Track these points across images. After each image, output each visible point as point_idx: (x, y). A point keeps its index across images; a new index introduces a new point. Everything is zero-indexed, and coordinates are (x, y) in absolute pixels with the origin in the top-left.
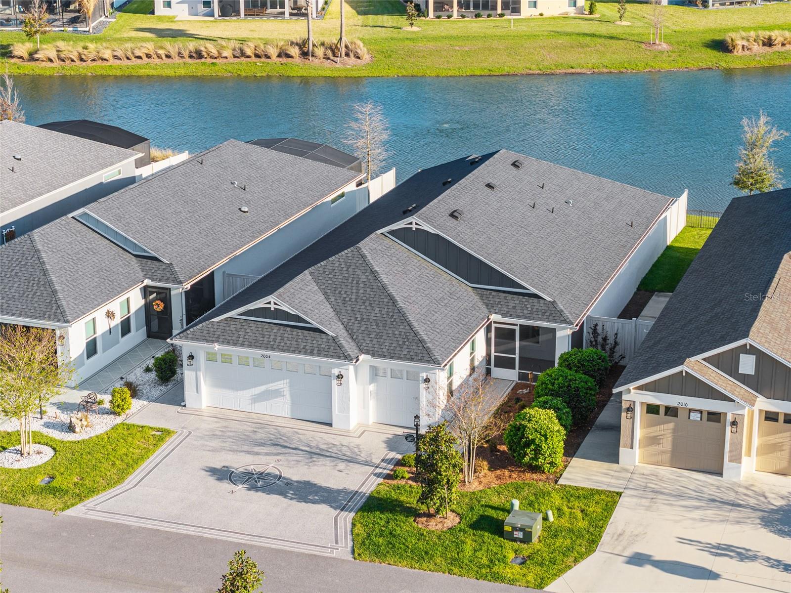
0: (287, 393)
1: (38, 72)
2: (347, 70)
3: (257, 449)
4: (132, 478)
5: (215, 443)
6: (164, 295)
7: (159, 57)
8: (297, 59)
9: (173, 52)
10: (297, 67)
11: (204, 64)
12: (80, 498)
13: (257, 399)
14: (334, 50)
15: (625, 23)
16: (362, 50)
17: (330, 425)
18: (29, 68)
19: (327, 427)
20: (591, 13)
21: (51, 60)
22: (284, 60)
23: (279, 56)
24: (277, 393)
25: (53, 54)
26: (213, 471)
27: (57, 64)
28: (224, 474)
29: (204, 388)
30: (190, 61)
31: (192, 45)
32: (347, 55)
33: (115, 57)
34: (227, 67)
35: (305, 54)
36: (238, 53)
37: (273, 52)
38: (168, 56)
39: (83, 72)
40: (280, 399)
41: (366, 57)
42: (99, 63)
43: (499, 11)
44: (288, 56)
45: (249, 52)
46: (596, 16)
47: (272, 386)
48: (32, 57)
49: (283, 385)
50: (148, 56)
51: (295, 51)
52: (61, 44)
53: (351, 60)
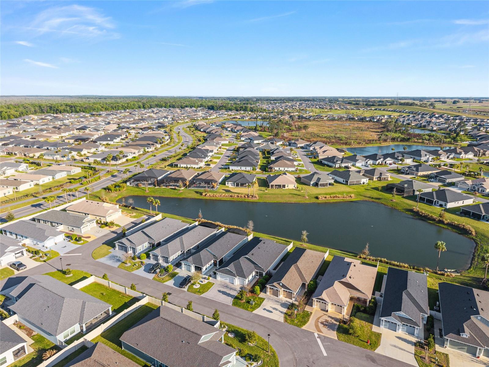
3: (224, 287)
4: (209, 291)
5: (219, 286)
9: (227, 196)
10: (247, 200)
11: (232, 198)
13: (225, 280)
14: (253, 196)
16: (257, 197)
17: (234, 284)
18: (205, 198)
21: (208, 196)
23: (244, 197)
24: (227, 279)
28: (219, 291)
29: (219, 278)
31: (231, 194)
33: (218, 196)
35: (248, 197)
36: (237, 196)
39: (213, 199)
42: (216, 197)
43: (281, 188)
45: (239, 196)
46: (298, 189)
48: (205, 195)
50: (223, 196)
51: (246, 196)
52: (210, 193)
53: (255, 198)
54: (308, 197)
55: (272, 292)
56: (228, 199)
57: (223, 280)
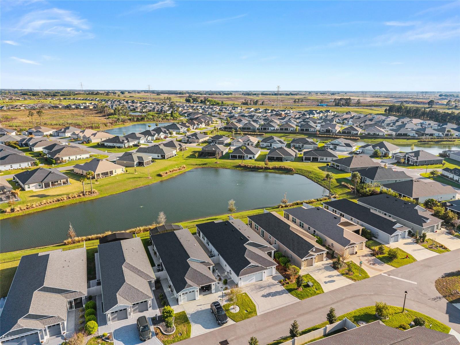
2: (95, 197)
4: (255, 304)
5: (254, 292)
7: (48, 203)
8: (82, 197)
9: (52, 201)
11: (61, 203)
12: (255, 311)
13: (249, 281)
14: (90, 192)
15: (136, 173)
16: (96, 191)
17: (262, 280)
18: (13, 215)
21: (18, 211)
22: (80, 197)
23: (78, 196)
25: (18, 209)
26: (262, 296)
27: (20, 211)
28: (264, 296)
29: (242, 283)
30: (56, 202)
31: (55, 199)
32: (93, 193)
33: (36, 206)
34: (67, 202)
35: (84, 195)
36: (68, 198)
37: (76, 196)
38: (50, 203)
39: (30, 212)
40: (254, 279)
41: (98, 193)
42: (32, 208)
43: (109, 175)
44: (80, 196)
45: (71, 197)
46: (128, 172)
48: (13, 210)
50: (45, 204)
51: (81, 194)
52: (20, 206)
53: (95, 194)
54: (151, 178)
55: (307, 264)
56: (57, 206)
57: (247, 283)
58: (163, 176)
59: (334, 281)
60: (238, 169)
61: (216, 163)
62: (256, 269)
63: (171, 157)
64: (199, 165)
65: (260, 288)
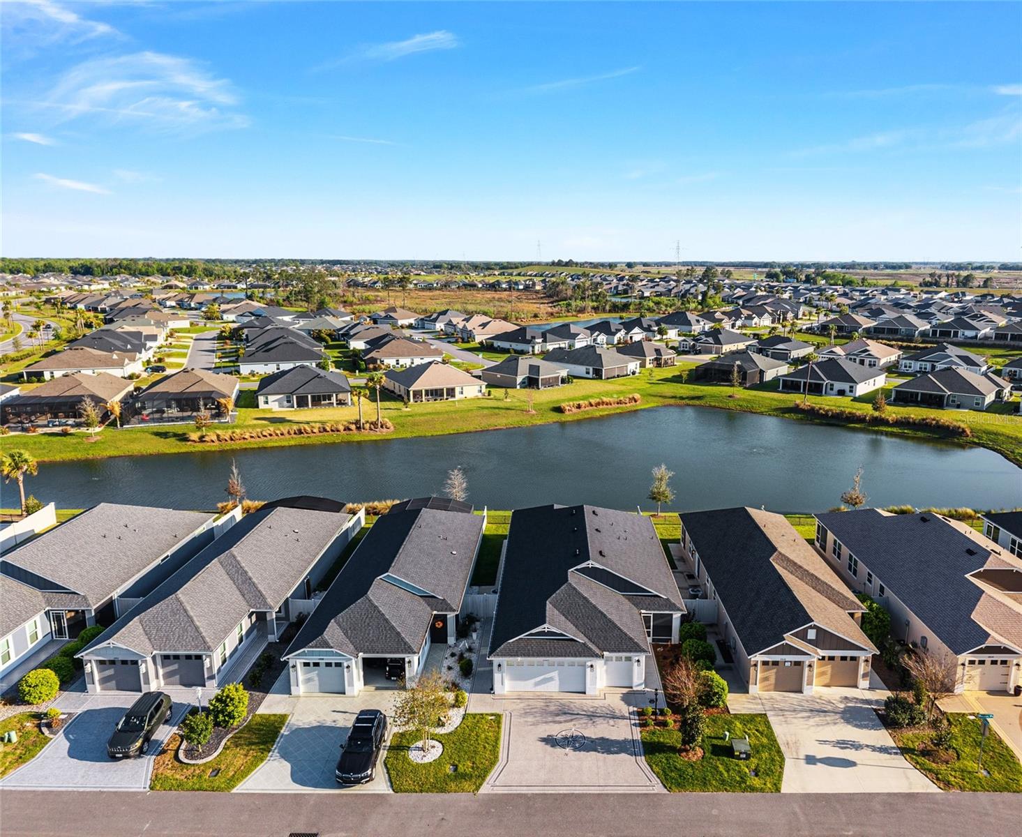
0: (557, 678)
1: (207, 449)
2: (384, 435)
3: (558, 719)
4: (502, 755)
5: (530, 719)
6: (444, 619)
7: (277, 435)
8: (355, 431)
9: (284, 432)
10: (357, 436)
11: (303, 437)
12: (482, 777)
13: (537, 684)
14: (374, 424)
15: (508, 400)
16: (389, 424)
17: (584, 693)
18: (200, 447)
19: (583, 695)
20: (489, 395)
21: (213, 441)
22: (348, 432)
23: (345, 430)
24: (551, 679)
25: (214, 438)
26: (543, 740)
27: (217, 443)
28: (551, 741)
29: (507, 682)
30: (295, 436)
31: (295, 427)
32: (382, 427)
33: (252, 437)
34: (317, 439)
35: (358, 428)
36: (322, 429)
37: (341, 428)
38: (282, 434)
39: (234, 447)
40: (553, 682)
41: (392, 428)
42: (242, 441)
43: (445, 397)
44: (350, 430)
45: (328, 429)
46: (492, 397)
47: (547, 676)
48: (202, 439)
49: (555, 674)
50: (271, 435)
51: (353, 427)
52: (219, 432)
53: (385, 430)
54: (534, 412)
55: (772, 680)
56: (292, 443)
57: (527, 686)
58: (567, 413)
59: (853, 764)
60: (787, 415)
61: (730, 396)
62: (560, 646)
63: (618, 376)
64: (682, 398)
65: (558, 715)
